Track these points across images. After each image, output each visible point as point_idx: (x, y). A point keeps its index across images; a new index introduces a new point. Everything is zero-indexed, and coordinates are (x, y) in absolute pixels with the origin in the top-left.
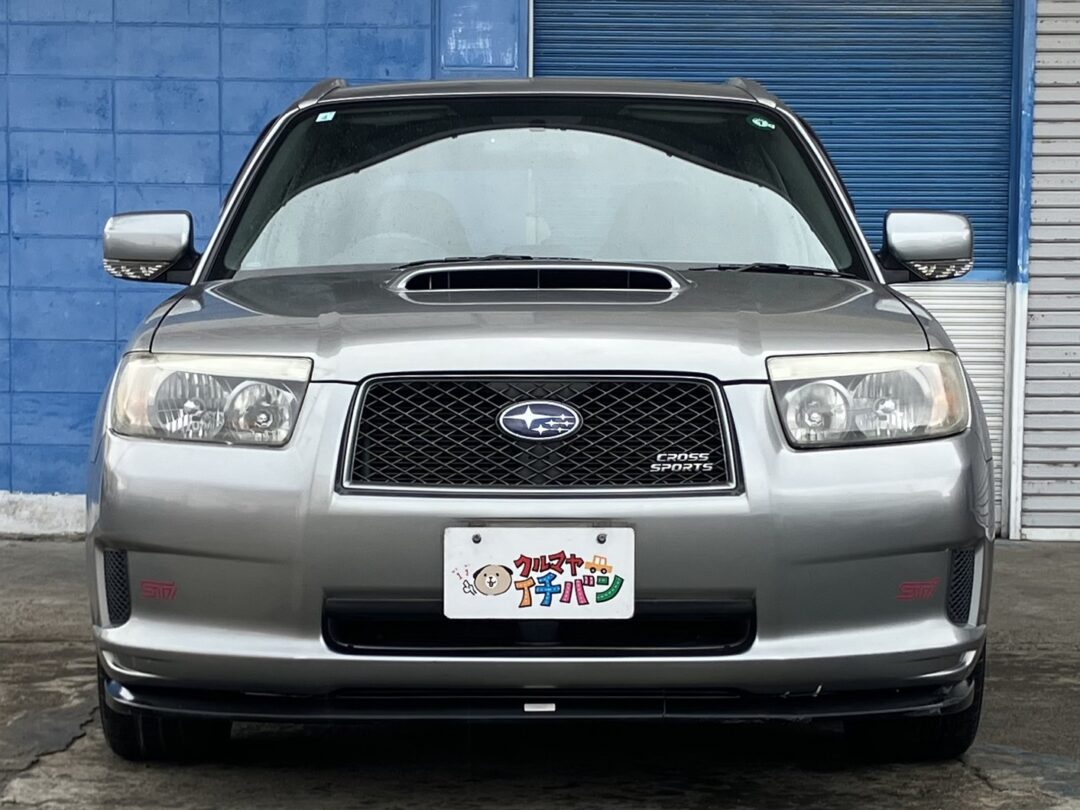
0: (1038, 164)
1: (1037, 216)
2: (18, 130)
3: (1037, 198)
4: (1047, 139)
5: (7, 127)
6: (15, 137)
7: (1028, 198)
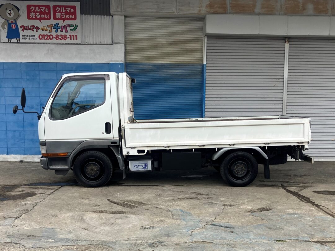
0: (206, 102)
1: (206, 110)
2: (41, 96)
3: (206, 107)
4: (208, 98)
5: (40, 96)
6: (41, 98)
7: (204, 107)
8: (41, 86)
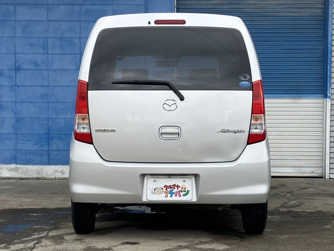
2: (18, 53)
5: (15, 53)
8: (19, 34)
